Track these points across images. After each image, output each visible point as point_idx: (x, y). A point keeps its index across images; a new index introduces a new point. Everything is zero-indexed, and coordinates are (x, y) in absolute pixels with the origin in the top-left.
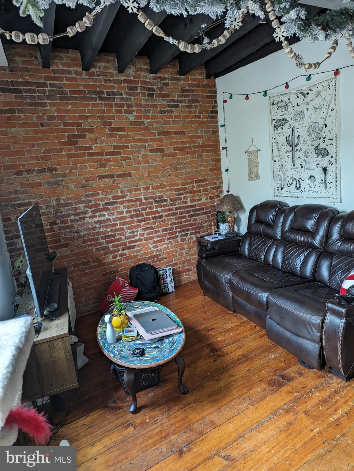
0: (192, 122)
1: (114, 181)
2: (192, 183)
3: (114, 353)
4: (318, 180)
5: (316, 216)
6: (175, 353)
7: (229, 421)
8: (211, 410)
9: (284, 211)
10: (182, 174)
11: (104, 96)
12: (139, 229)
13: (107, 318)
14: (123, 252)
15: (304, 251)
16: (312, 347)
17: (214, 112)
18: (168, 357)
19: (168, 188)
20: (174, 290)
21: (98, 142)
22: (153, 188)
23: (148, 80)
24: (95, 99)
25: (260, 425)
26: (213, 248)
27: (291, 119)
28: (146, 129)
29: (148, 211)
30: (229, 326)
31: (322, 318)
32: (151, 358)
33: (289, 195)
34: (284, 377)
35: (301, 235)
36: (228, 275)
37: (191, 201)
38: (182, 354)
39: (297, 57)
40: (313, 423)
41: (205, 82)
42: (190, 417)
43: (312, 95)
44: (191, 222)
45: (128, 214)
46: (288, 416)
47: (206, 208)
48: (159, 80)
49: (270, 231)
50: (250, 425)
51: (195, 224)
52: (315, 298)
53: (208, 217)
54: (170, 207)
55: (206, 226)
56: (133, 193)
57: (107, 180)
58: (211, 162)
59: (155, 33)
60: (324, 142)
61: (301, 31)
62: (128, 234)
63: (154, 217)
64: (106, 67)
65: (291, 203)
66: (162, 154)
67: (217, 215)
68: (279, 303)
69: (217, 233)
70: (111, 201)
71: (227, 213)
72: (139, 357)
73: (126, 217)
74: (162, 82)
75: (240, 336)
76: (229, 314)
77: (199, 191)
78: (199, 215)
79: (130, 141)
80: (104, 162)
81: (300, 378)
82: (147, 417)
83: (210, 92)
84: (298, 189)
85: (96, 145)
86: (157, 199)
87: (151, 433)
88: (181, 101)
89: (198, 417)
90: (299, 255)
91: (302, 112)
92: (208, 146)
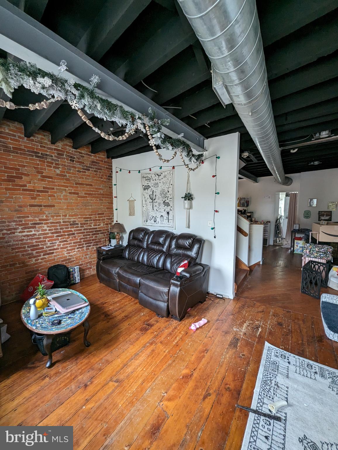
0: (97, 180)
1: (41, 209)
2: (95, 214)
3: (36, 326)
4: (165, 218)
5: (164, 236)
6: (84, 319)
7: (118, 357)
8: (106, 353)
9: (148, 233)
10: (89, 209)
11: (39, 155)
12: (58, 242)
13: (32, 301)
14: (44, 257)
15: (158, 254)
16: (163, 305)
17: (111, 177)
18: (78, 323)
19: (79, 216)
20: (79, 281)
21: (32, 183)
22: (69, 216)
23: (71, 152)
24: (33, 156)
25: (136, 355)
26: (107, 254)
27: (152, 186)
28: (67, 179)
29: (65, 230)
30: (117, 300)
31: (168, 289)
32: (67, 325)
33: (150, 225)
34: (148, 325)
35: (157, 246)
36: (117, 269)
37: (94, 225)
38: (88, 320)
39: (159, 155)
40: (165, 348)
41: (106, 160)
42: (92, 361)
43: (162, 176)
44: (94, 238)
45: (50, 231)
46: (152, 347)
47: (103, 230)
48: (78, 153)
49: (140, 244)
50: (130, 357)
51: (96, 239)
52: (165, 278)
53: (104, 235)
54: (80, 228)
55: (103, 241)
56: (55, 218)
57: (36, 208)
58: (107, 204)
59: (88, 124)
60: (168, 199)
61: (162, 143)
62: (49, 245)
63: (69, 234)
64: (42, 139)
65: (151, 229)
66: (77, 195)
67: (110, 235)
68: (146, 283)
69: (109, 245)
70: (38, 222)
71: (116, 234)
72: (56, 326)
73: (48, 233)
74: (80, 154)
75: (123, 305)
76: (116, 293)
77: (100, 220)
78: (98, 234)
79: (56, 186)
80: (35, 196)
81: (157, 324)
82: (60, 368)
83: (109, 166)
84: (155, 222)
85: (30, 185)
86: (72, 223)
87: (63, 378)
88: (91, 168)
89: (98, 360)
90: (156, 256)
91: (157, 184)
92: (106, 195)
